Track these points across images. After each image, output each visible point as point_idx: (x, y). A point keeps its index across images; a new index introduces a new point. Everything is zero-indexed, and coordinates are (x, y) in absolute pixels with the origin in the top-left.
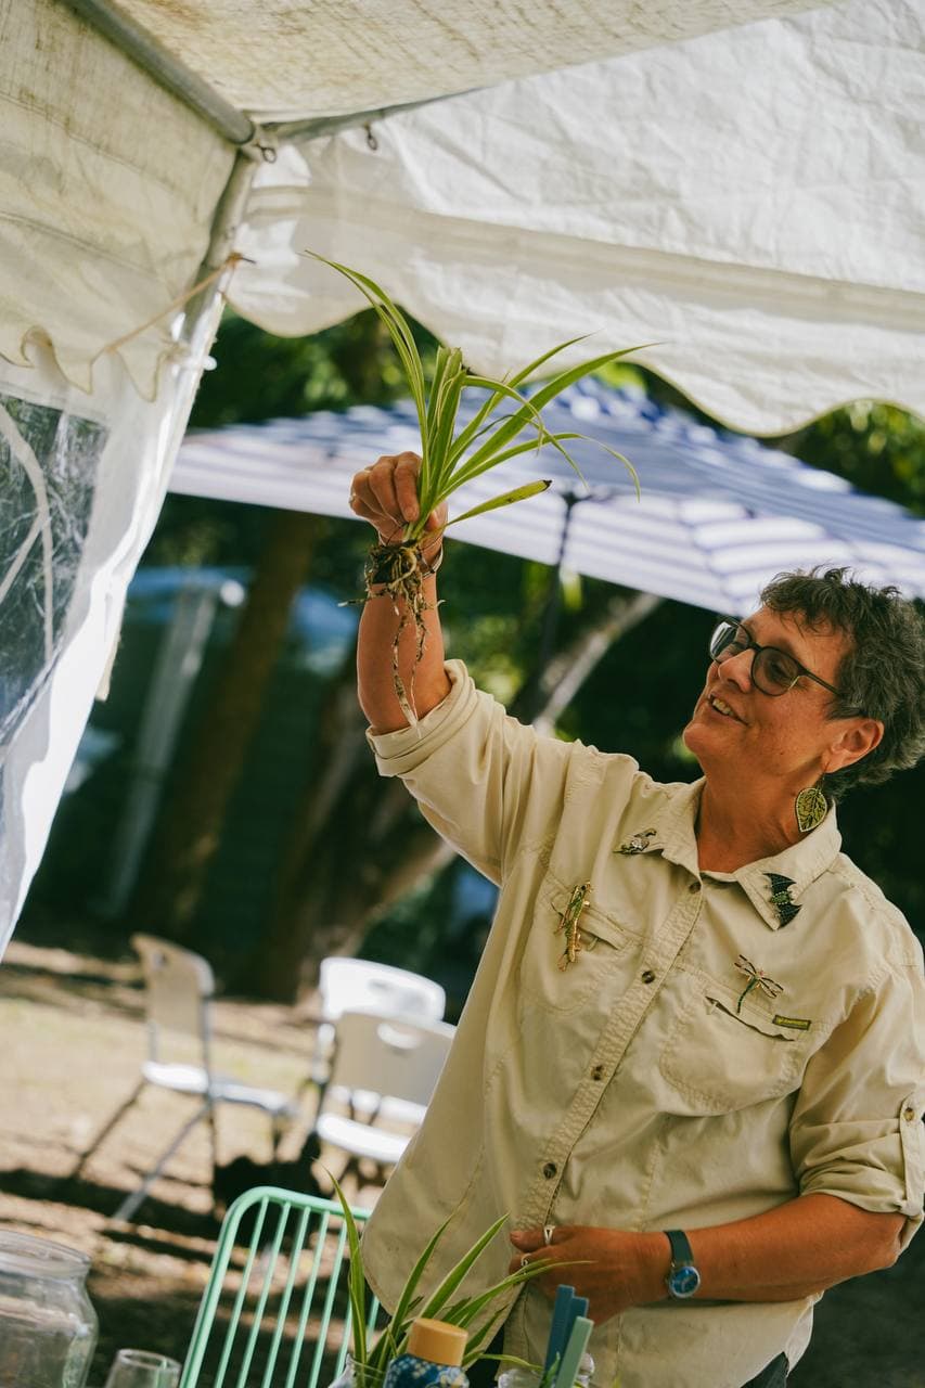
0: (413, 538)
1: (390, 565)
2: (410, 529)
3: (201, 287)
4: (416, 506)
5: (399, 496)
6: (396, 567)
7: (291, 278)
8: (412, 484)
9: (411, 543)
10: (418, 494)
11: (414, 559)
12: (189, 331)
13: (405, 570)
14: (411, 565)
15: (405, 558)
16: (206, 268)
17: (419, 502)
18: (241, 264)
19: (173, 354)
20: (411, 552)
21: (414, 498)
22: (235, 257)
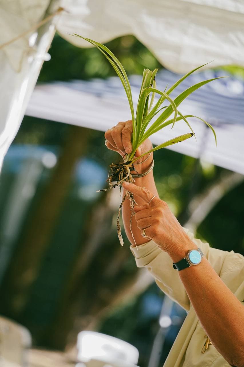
0: (130, 161)
1: (118, 173)
2: (128, 156)
3: (44, 22)
4: (130, 146)
5: (123, 142)
6: (121, 174)
7: (86, 20)
8: (129, 137)
9: (128, 163)
10: (132, 141)
11: (129, 171)
12: (38, 42)
13: (125, 176)
14: (127, 173)
15: (125, 170)
16: (48, 13)
17: (132, 144)
18: (63, 13)
19: (30, 51)
20: (128, 167)
21: (129, 143)
22: (61, 9)
